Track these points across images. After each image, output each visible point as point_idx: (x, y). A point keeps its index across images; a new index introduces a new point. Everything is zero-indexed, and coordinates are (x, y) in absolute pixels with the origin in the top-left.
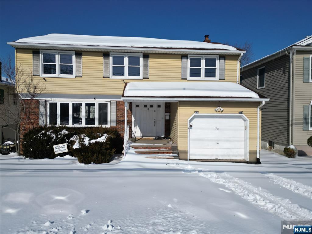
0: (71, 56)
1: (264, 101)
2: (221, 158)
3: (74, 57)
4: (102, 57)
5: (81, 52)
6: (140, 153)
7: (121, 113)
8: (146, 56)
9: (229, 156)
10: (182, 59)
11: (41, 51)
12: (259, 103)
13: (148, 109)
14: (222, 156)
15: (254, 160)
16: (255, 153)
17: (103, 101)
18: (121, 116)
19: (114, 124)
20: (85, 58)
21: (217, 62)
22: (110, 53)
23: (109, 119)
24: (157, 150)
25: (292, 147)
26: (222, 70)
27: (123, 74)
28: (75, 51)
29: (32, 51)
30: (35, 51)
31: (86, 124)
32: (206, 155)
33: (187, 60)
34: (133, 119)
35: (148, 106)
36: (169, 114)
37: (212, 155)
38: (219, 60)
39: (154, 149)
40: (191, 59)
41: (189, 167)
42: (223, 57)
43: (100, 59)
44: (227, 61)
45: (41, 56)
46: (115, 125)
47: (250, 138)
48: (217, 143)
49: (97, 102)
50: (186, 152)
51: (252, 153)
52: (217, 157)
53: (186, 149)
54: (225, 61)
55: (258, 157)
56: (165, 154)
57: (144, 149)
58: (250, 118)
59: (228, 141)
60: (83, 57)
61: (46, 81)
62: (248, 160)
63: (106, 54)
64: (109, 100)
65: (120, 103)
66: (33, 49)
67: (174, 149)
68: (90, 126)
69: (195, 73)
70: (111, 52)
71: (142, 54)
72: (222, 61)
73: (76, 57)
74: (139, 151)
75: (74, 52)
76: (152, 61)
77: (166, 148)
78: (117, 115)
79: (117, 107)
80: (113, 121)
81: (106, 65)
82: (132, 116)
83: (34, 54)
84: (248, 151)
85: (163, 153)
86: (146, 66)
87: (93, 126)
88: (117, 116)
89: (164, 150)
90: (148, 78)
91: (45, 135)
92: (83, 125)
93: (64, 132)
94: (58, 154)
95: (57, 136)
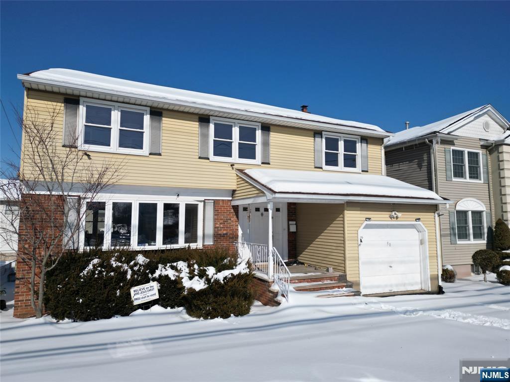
0: (143, 115)
2: (395, 289)
3: (147, 119)
4: (198, 123)
5: (161, 111)
6: (300, 290)
7: (222, 221)
8: (266, 128)
9: (404, 285)
10: (314, 137)
11: (82, 100)
13: (262, 214)
14: (397, 285)
15: (436, 288)
16: (437, 278)
17: (191, 200)
18: (222, 226)
19: (210, 242)
20: (166, 122)
21: (358, 145)
22: (211, 117)
23: (200, 233)
24: (320, 283)
26: (365, 158)
27: (230, 156)
28: (151, 107)
29: (62, 97)
30: (71, 99)
31: (164, 243)
32: (378, 287)
33: (322, 140)
34: (240, 232)
35: (262, 210)
36: (295, 222)
37: (386, 286)
38: (360, 144)
39: (314, 281)
40: (327, 139)
42: (365, 139)
43: (194, 126)
44: (369, 146)
45: (82, 110)
46: (212, 244)
47: (430, 257)
48: (391, 267)
49: (182, 202)
50: (358, 284)
51: (434, 278)
52: (391, 289)
53: (357, 279)
54: (367, 146)
55: (440, 284)
56: (337, 289)
57: (300, 282)
58: (429, 228)
59: (402, 262)
60: (163, 119)
61: (90, 158)
62: (430, 290)
63: (204, 119)
64: (203, 198)
65: (221, 204)
66: (66, 94)
67: (342, 280)
68: (169, 247)
69: (332, 160)
70: (211, 115)
71: (260, 125)
72: (364, 145)
73: (151, 118)
74: (298, 287)
75: (148, 109)
76: (274, 137)
77: (331, 279)
78: (215, 224)
79: (215, 210)
80: (209, 236)
81: (205, 136)
82: (239, 226)
83: (68, 105)
84: (429, 276)
85: (334, 287)
86: (266, 144)
87: (175, 246)
88: (215, 228)
89: (329, 282)
90: (269, 164)
91: (110, 268)
92: (159, 244)
93: (141, 259)
94: (141, 306)
95: (132, 268)
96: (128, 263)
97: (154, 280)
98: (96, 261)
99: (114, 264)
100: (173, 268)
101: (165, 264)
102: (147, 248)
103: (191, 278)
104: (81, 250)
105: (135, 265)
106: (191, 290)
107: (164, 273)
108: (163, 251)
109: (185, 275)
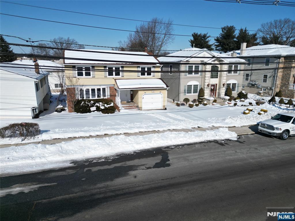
1: (168, 88)
5: (94, 66)
7: (112, 92)
8: (122, 67)
9: (156, 108)
10: (137, 68)
11: (76, 66)
12: (167, 89)
15: (164, 109)
16: (165, 106)
17: (104, 87)
19: (109, 97)
22: (107, 66)
23: (106, 95)
24: (131, 107)
25: (179, 102)
27: (113, 75)
29: (72, 66)
32: (148, 108)
36: (132, 91)
38: (152, 68)
40: (141, 68)
41: (144, 113)
47: (163, 101)
48: (152, 103)
49: (101, 88)
50: (141, 108)
51: (164, 106)
52: (152, 108)
53: (141, 106)
54: (155, 68)
55: (166, 107)
58: (163, 94)
59: (156, 102)
60: (95, 68)
61: (79, 79)
62: (162, 109)
63: (105, 67)
64: (107, 86)
65: (111, 87)
67: (137, 107)
68: (99, 98)
74: (125, 108)
75: (91, 66)
77: (134, 106)
78: (110, 92)
79: (110, 89)
85: (134, 108)
90: (123, 77)
91: (86, 104)
92: (96, 98)
93: (92, 102)
94: (92, 111)
95: (90, 104)
96: (89, 103)
97: (95, 106)
98: (83, 102)
99: (87, 103)
100: (99, 104)
101: (97, 103)
102: (94, 99)
103: (102, 106)
104: (80, 99)
105: (91, 103)
106: (101, 109)
107: (97, 105)
108: (97, 99)
109: (101, 105)
